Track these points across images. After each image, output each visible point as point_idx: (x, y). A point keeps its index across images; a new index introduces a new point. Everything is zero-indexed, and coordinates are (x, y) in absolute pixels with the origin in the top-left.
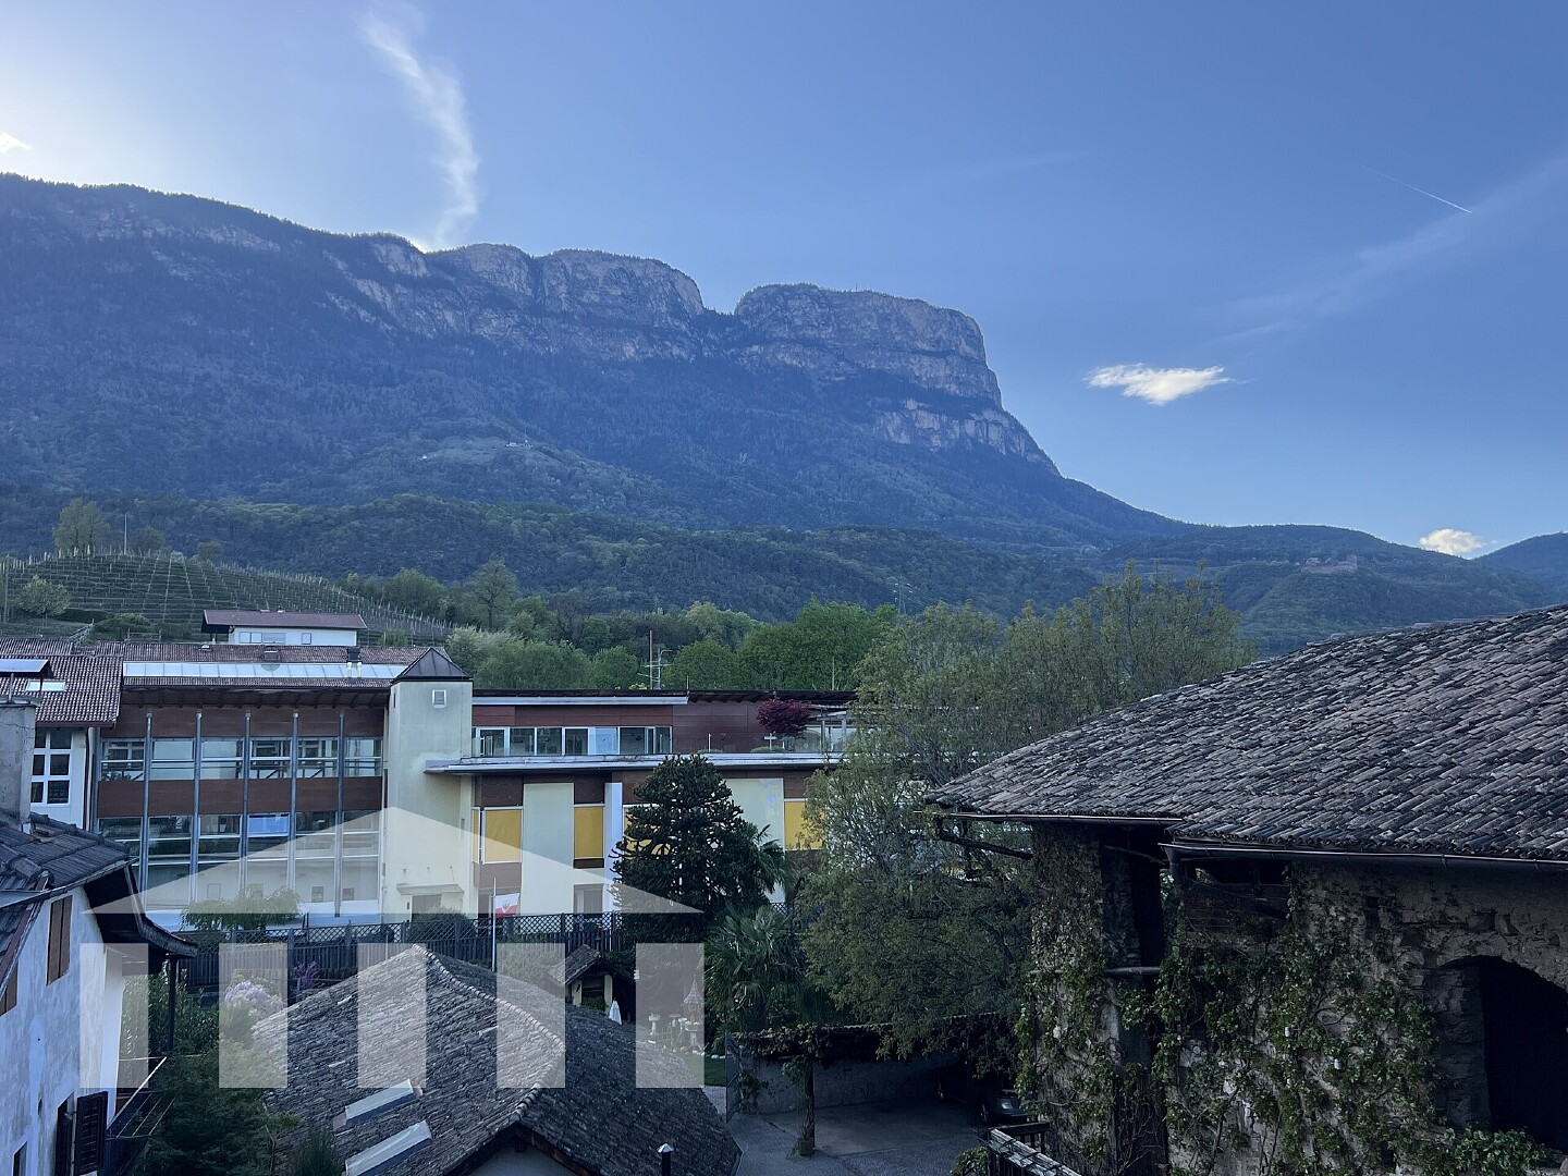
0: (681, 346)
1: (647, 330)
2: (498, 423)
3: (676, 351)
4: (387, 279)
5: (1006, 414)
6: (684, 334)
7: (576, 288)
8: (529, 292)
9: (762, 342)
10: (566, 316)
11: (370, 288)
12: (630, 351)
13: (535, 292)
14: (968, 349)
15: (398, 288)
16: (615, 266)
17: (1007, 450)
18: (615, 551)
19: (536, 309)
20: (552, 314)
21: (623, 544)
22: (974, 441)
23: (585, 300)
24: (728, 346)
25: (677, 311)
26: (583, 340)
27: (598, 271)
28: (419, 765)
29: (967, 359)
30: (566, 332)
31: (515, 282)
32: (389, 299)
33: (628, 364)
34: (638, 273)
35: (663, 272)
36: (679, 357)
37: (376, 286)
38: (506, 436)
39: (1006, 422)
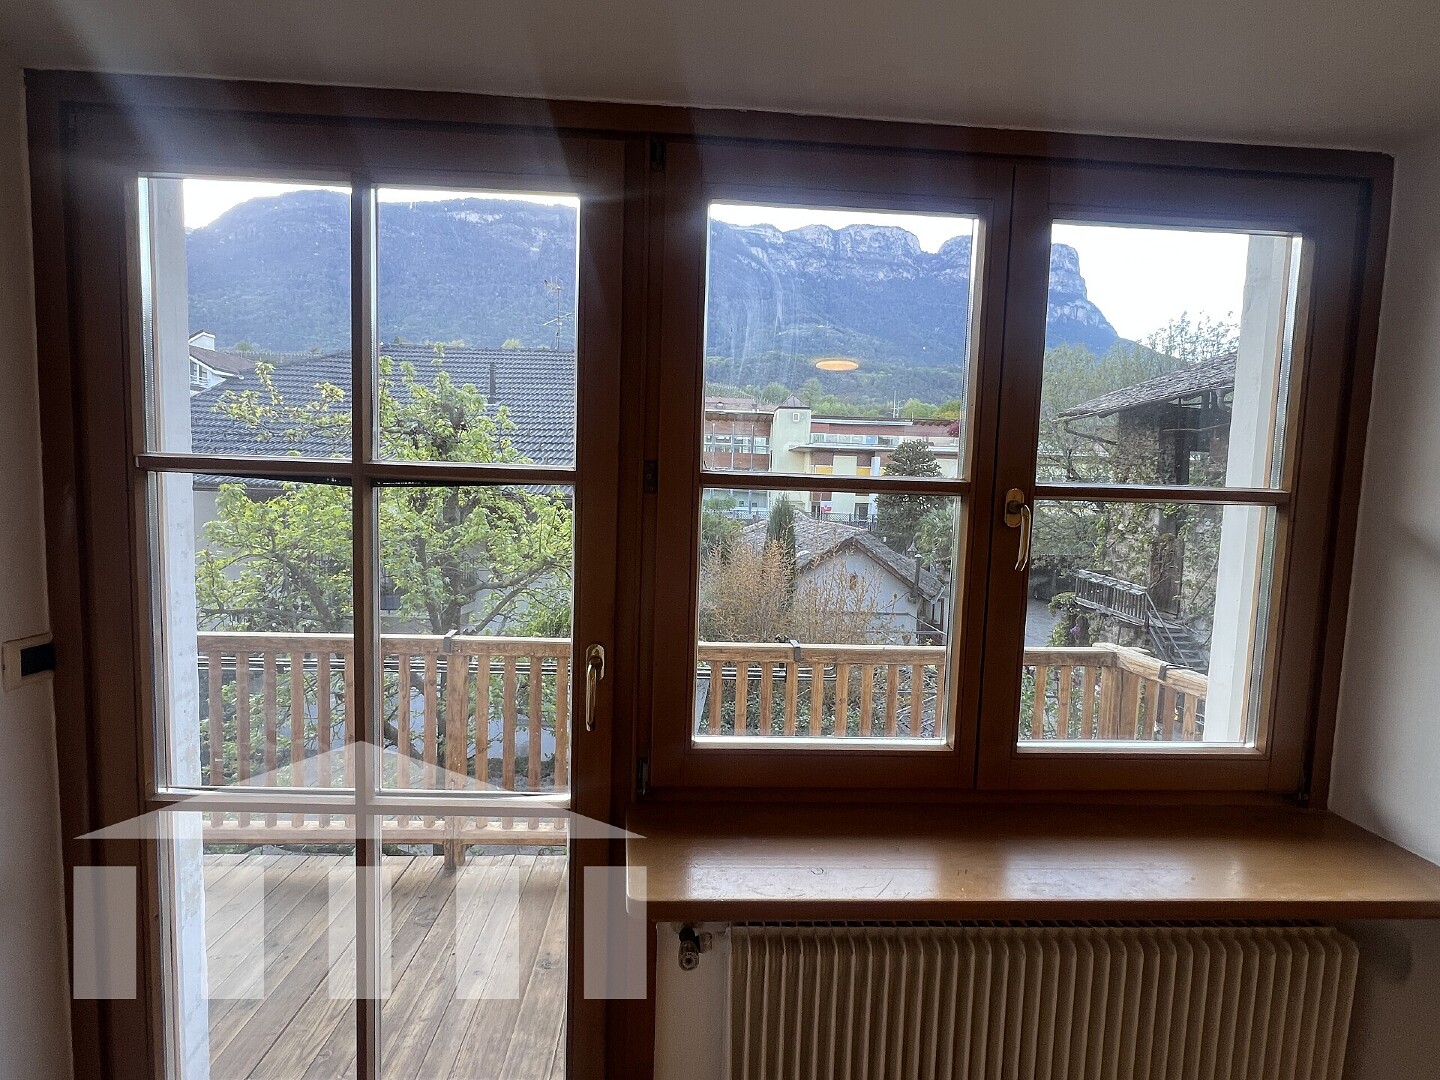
0: (908, 271)
1: (890, 265)
2: (815, 316)
3: (905, 275)
4: (764, 247)
5: (1089, 303)
6: (910, 265)
7: (856, 243)
8: (832, 248)
9: (951, 267)
10: (850, 260)
11: (756, 251)
12: (881, 276)
13: (835, 248)
14: (1070, 266)
15: (770, 250)
16: (876, 231)
17: (1088, 322)
18: (868, 378)
19: (836, 256)
20: (843, 259)
21: (874, 374)
22: (1069, 319)
23: (859, 250)
24: (933, 271)
25: (907, 254)
26: (858, 271)
27: (867, 234)
28: (787, 447)
29: (1068, 271)
30: (849, 267)
31: (825, 244)
32: (765, 256)
33: (881, 282)
34: (888, 234)
35: (901, 232)
36: (907, 278)
37: (759, 250)
38: (818, 323)
39: (1088, 307)
